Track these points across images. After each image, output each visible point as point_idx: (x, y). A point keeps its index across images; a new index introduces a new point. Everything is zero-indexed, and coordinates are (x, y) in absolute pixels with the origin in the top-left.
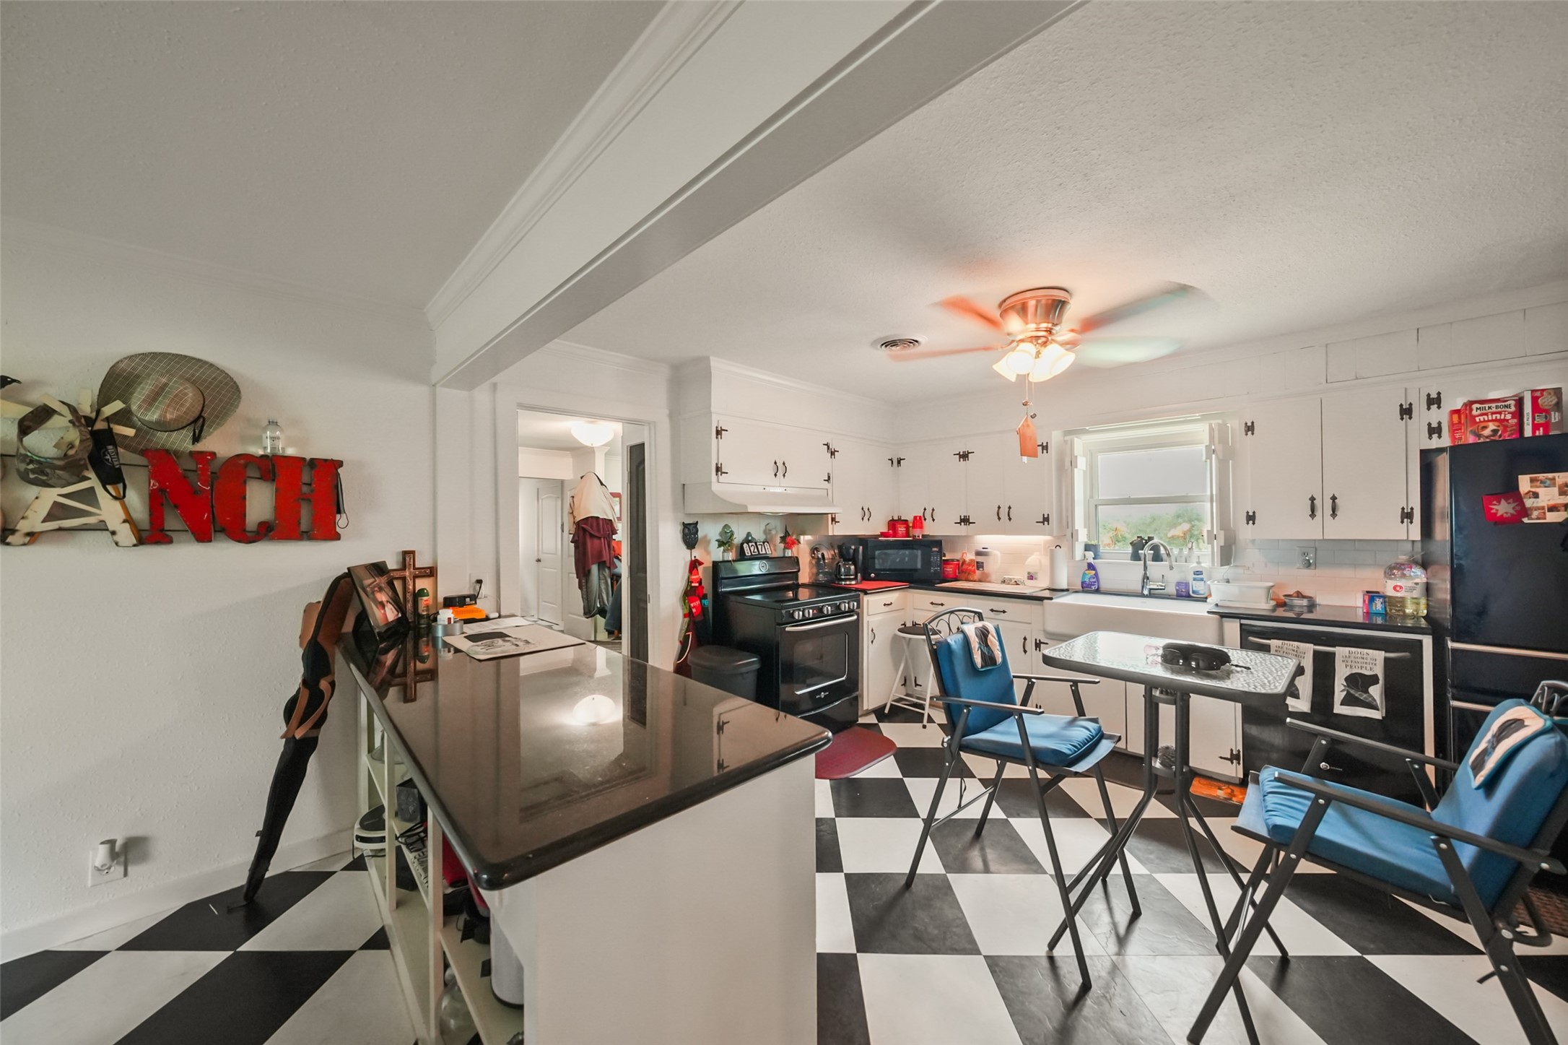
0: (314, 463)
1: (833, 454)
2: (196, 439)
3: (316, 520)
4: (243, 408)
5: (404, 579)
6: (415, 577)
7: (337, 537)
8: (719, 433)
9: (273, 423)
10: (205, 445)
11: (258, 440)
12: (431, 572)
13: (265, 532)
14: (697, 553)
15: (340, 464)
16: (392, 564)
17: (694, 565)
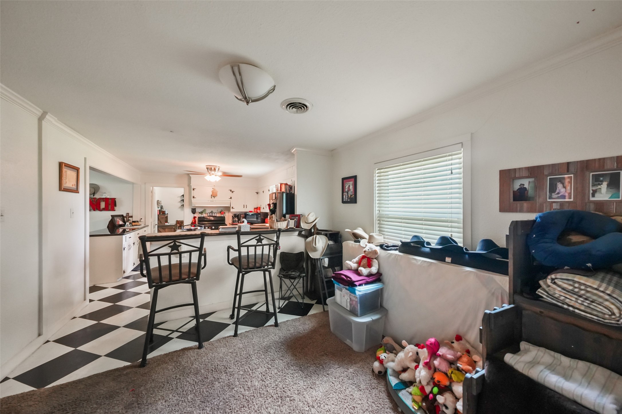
0: (111, 199)
1: (233, 192)
2: (94, 196)
3: (111, 208)
4: (100, 190)
5: (127, 218)
6: (129, 218)
7: (114, 210)
8: (193, 189)
9: (105, 193)
10: (95, 197)
11: (103, 195)
12: (132, 217)
13: (104, 209)
14: (195, 215)
15: (115, 199)
16: (125, 215)
17: (195, 218)
